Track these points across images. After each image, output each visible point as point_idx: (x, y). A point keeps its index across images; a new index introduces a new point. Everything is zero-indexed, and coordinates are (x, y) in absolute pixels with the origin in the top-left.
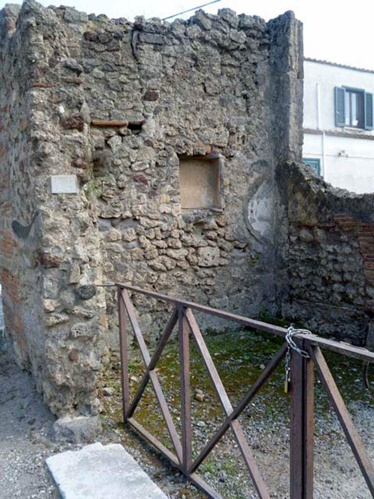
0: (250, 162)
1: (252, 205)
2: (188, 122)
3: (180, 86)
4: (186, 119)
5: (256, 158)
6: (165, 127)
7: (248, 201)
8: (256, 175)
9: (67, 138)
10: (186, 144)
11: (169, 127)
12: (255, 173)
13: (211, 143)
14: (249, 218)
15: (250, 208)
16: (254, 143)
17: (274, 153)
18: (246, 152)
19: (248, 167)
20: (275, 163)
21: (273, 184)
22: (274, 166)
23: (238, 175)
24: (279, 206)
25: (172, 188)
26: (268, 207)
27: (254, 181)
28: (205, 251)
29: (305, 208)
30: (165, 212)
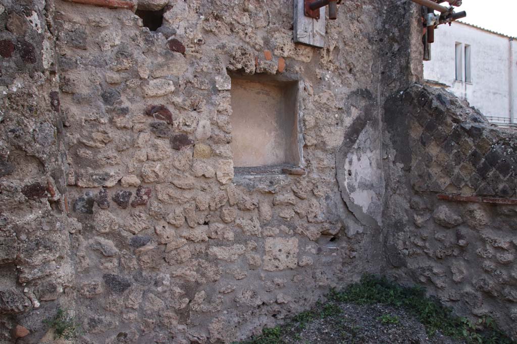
0: (345, 90)
1: (351, 162)
2: (246, 14)
5: (355, 86)
6: (207, 20)
7: (345, 155)
8: (355, 113)
10: (244, 53)
11: (214, 20)
12: (353, 110)
13: (286, 54)
14: (346, 184)
15: (347, 167)
16: (351, 60)
17: (380, 78)
18: (340, 75)
19: (342, 99)
20: (382, 94)
21: (380, 128)
22: (380, 100)
23: (328, 111)
24: (391, 165)
25: (217, 132)
26: (373, 164)
27: (352, 122)
28: (274, 244)
29: (447, 171)
30: (204, 175)
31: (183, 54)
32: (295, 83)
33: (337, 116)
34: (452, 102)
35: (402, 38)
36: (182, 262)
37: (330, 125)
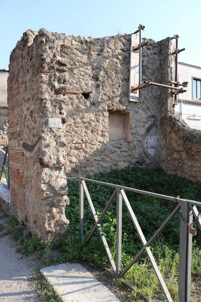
0: (146, 116)
1: (147, 139)
3: (110, 74)
4: (113, 92)
5: (150, 114)
6: (102, 95)
7: (145, 137)
8: (149, 123)
9: (57, 99)
10: (113, 105)
11: (104, 95)
12: (149, 122)
13: (126, 105)
14: (145, 146)
15: (146, 141)
16: (149, 105)
17: (159, 111)
18: (144, 110)
19: (145, 118)
20: (160, 117)
21: (159, 128)
22: (159, 119)
23: (140, 122)
24: (161, 140)
25: (104, 128)
26: (155, 140)
27: (148, 126)
28: (121, 164)
29: (176, 142)
30: (100, 141)
31: (95, 106)
32: (129, 113)
33: (143, 124)
34: (178, 121)
35: (166, 99)
36: (93, 166)
37: (140, 127)
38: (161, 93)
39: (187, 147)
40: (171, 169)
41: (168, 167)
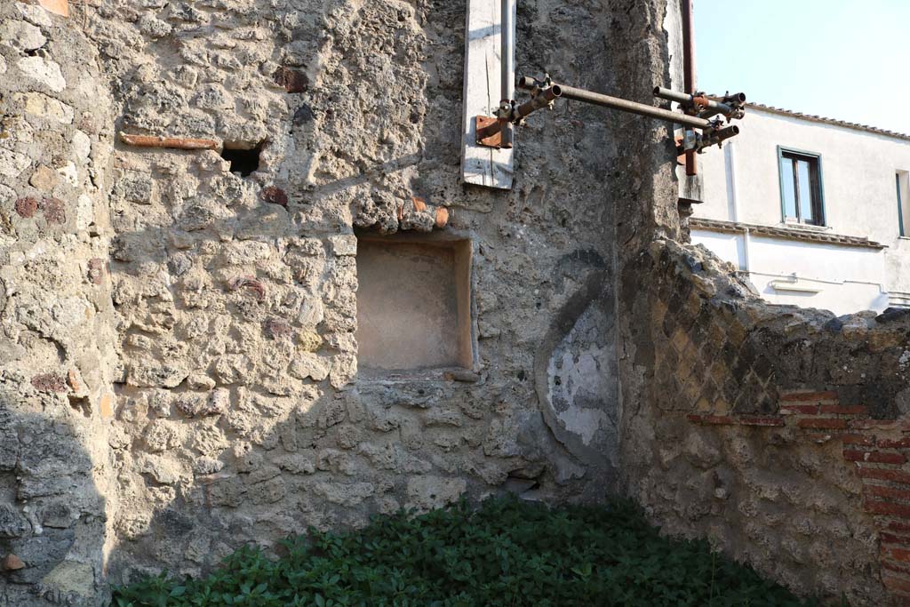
0: (553, 252)
1: (559, 366)
2: (385, 147)
3: (368, 61)
4: (382, 141)
5: (570, 246)
6: (323, 158)
7: (549, 354)
8: (570, 287)
10: (379, 202)
11: (335, 158)
12: (568, 283)
13: (448, 202)
14: (549, 397)
15: (552, 371)
16: (565, 205)
17: (616, 232)
18: (543, 229)
19: (548, 266)
20: (620, 258)
21: (616, 311)
22: (616, 266)
23: (521, 285)
24: (630, 368)
25: (332, 313)
26: (602, 368)
27: (564, 302)
28: (423, 486)
29: (697, 373)
30: (310, 377)
31: (285, 206)
32: (464, 243)
33: (537, 292)
34: (702, 267)
35: (644, 171)
36: (272, 502)
37: (524, 306)
38: (621, 148)
39: (754, 401)
40: (677, 512)
41: (665, 500)
